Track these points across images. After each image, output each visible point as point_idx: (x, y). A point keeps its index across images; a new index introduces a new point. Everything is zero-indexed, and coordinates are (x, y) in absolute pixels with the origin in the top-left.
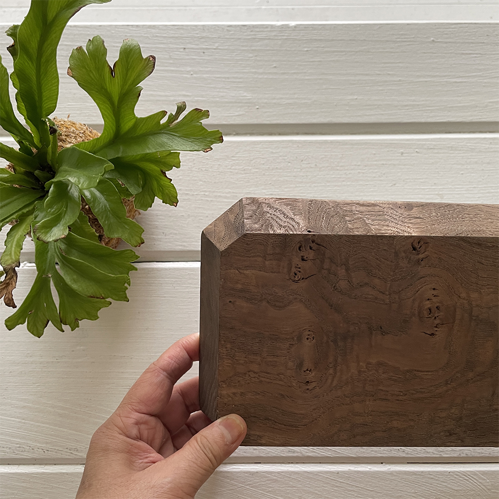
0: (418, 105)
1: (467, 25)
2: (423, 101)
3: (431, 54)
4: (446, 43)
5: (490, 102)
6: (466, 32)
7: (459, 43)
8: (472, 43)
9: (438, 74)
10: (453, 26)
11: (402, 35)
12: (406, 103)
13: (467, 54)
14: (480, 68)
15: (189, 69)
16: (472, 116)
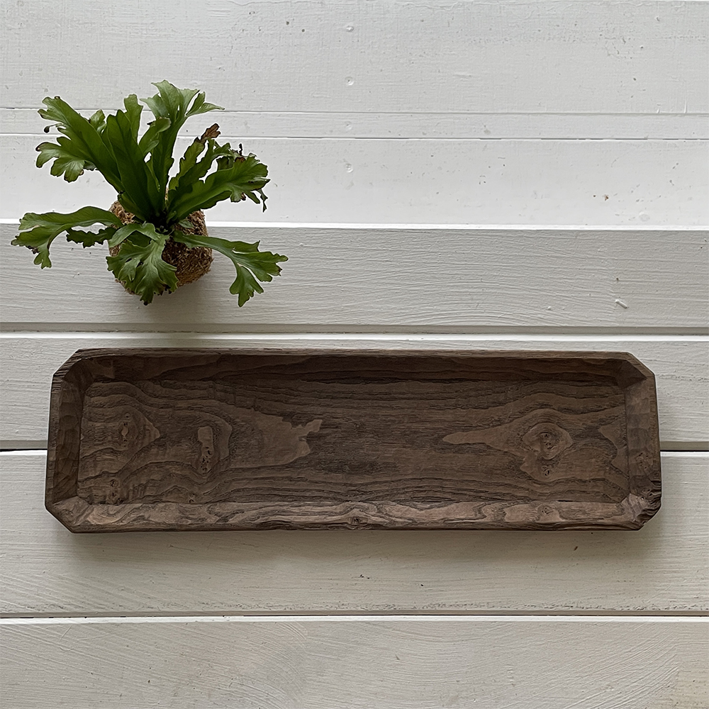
0: (282, 308)
1: (334, 231)
2: (287, 304)
3: (298, 259)
4: (313, 248)
5: (346, 306)
6: (332, 238)
7: (325, 248)
8: (337, 248)
9: (302, 278)
10: (322, 231)
11: (275, 239)
12: (272, 306)
13: (331, 259)
14: (341, 273)
15: (76, 269)
16: (329, 319)
